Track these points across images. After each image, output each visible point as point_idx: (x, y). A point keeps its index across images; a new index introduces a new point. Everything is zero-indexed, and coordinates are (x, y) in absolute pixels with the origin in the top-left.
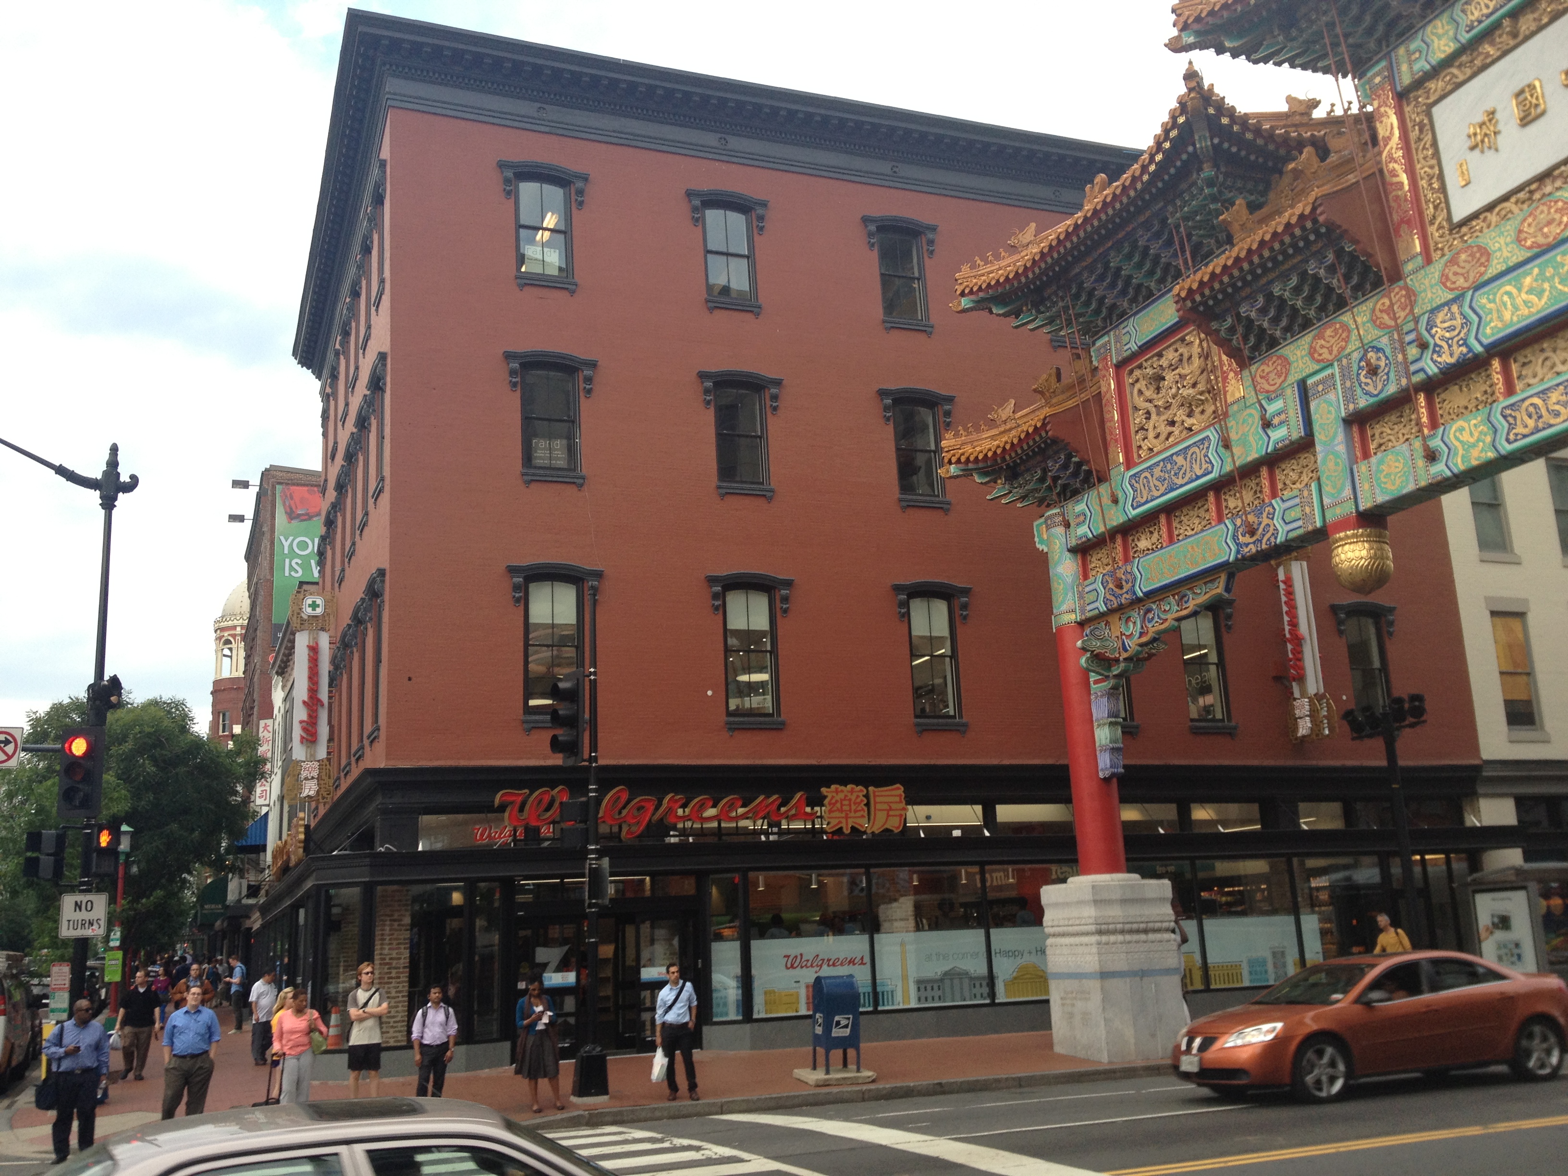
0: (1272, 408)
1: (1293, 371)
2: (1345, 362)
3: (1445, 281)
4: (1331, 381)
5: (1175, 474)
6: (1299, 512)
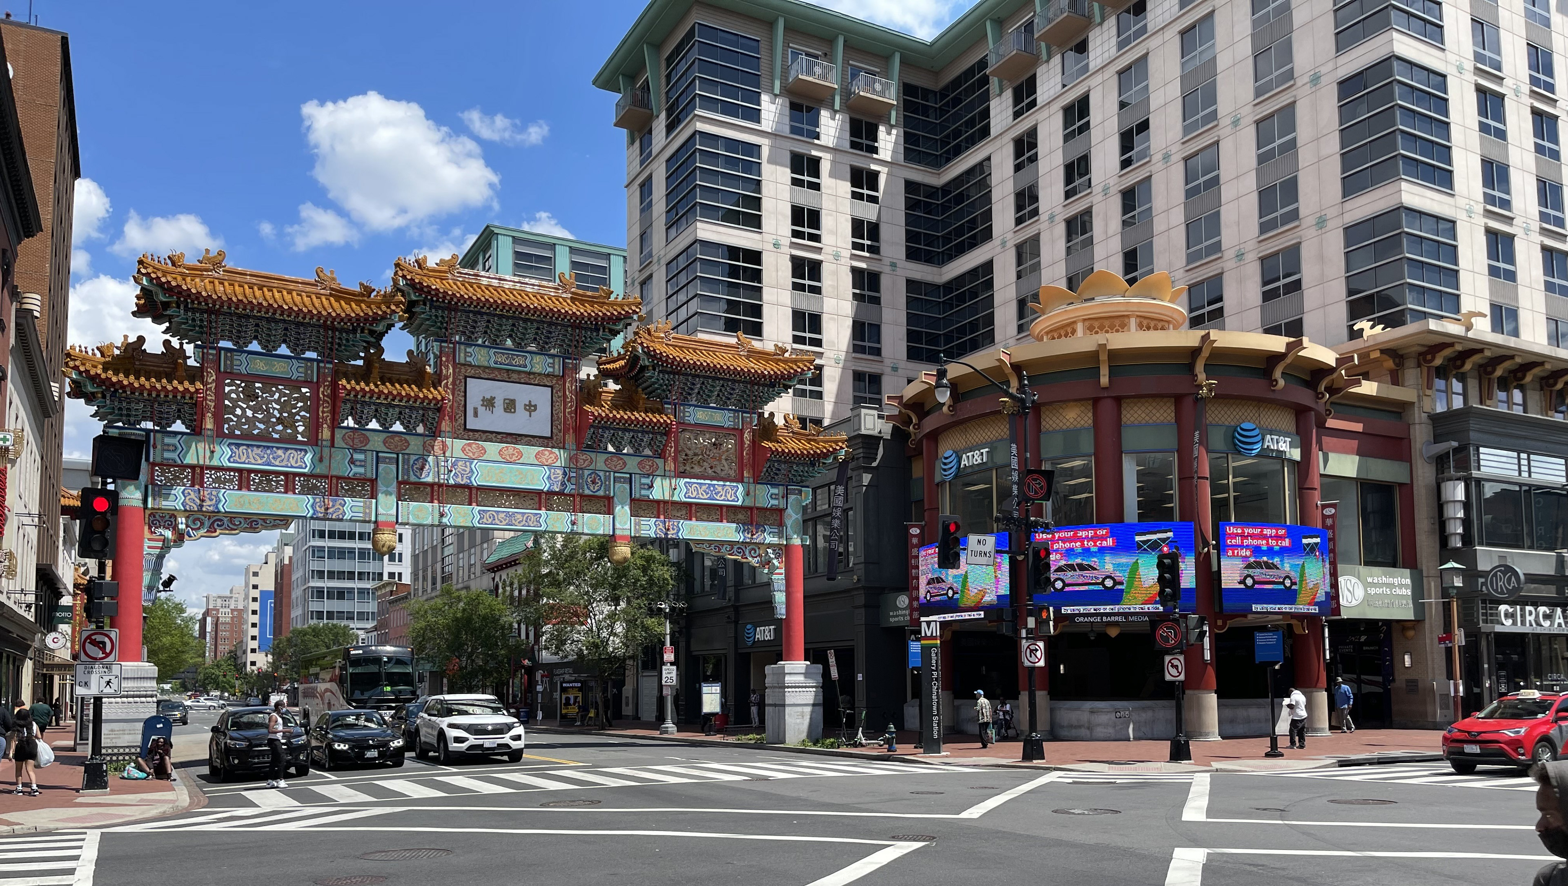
0: (357, 456)
1: (370, 443)
2: (406, 457)
3: (463, 450)
4: (394, 461)
5: (274, 458)
6: (361, 510)
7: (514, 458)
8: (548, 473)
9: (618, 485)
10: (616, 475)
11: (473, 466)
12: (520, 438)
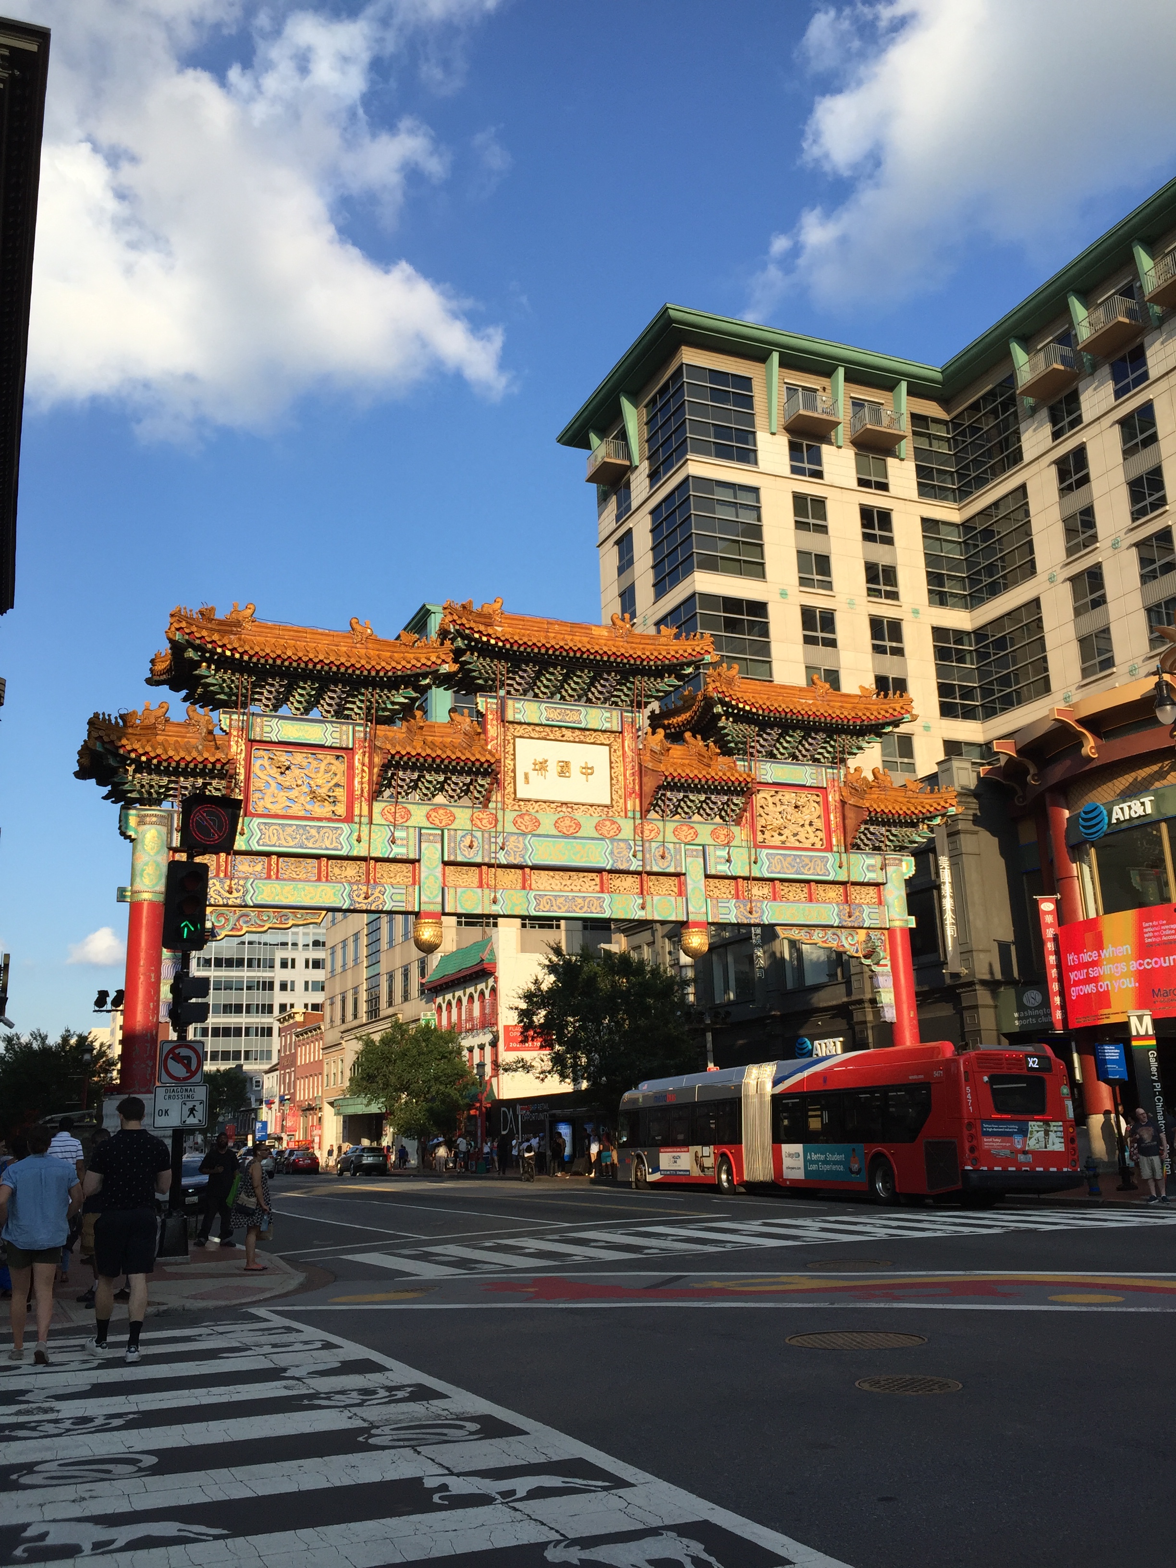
1: (413, 820)
2: (452, 832)
3: (515, 823)
4: (439, 838)
5: (307, 839)
6: (403, 898)
7: (572, 830)
8: (610, 847)
9: (688, 859)
10: (688, 847)
11: (527, 842)
12: (576, 806)
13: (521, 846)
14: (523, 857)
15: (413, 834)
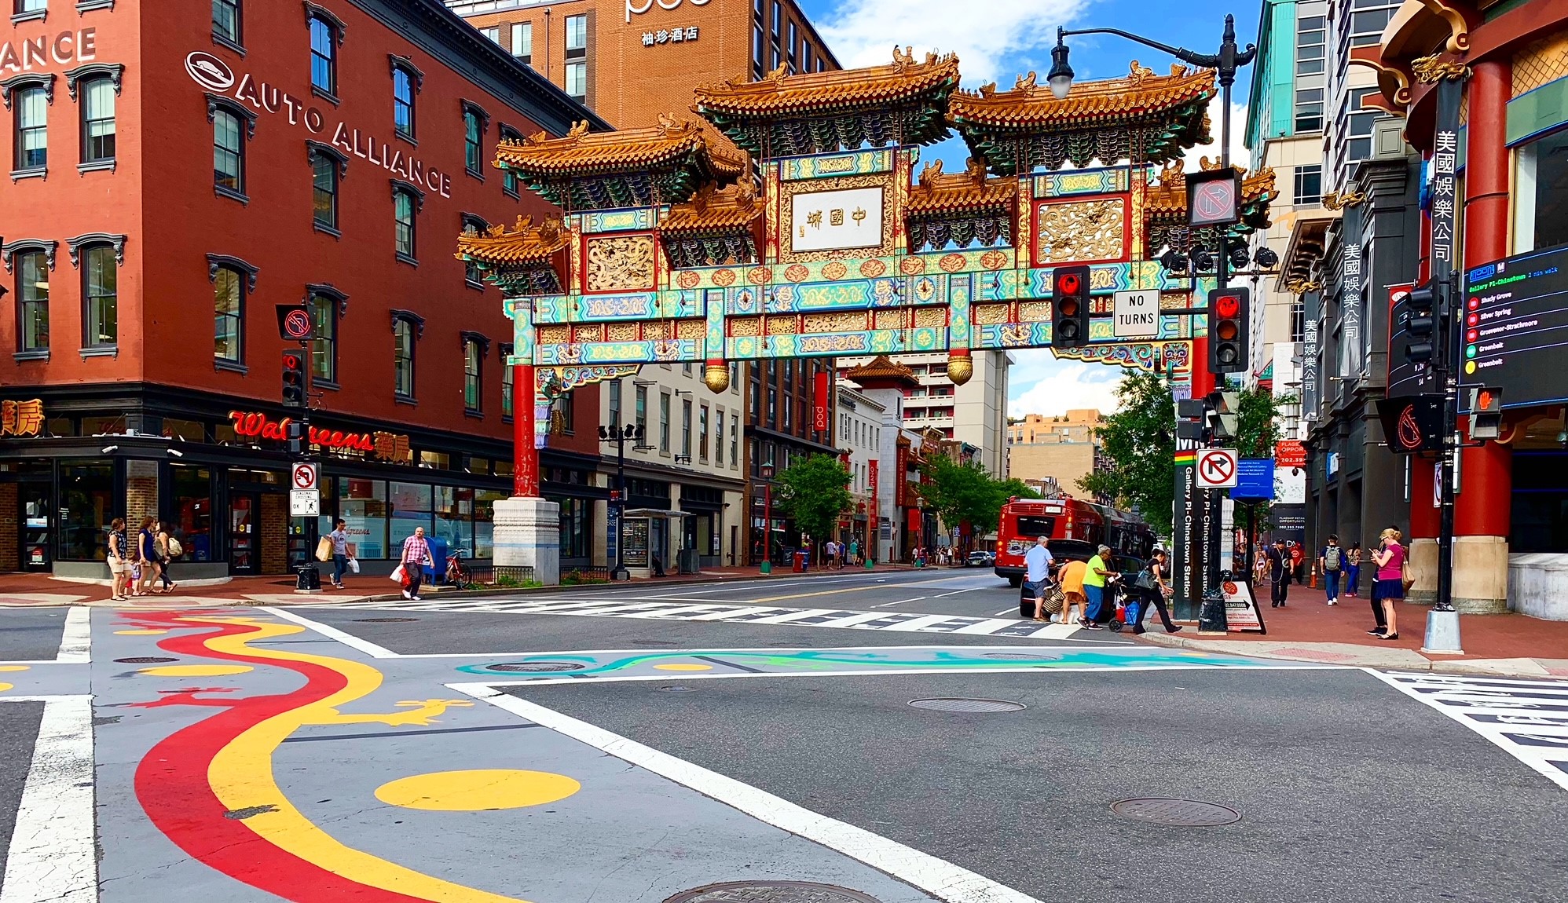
0: (687, 296)
1: (701, 283)
2: (732, 290)
3: (786, 275)
4: (721, 296)
5: (620, 308)
6: (693, 349)
7: (837, 275)
8: (873, 286)
9: (952, 289)
10: (953, 277)
11: (795, 291)
12: (847, 252)
13: (790, 295)
14: (791, 305)
15: (700, 295)
